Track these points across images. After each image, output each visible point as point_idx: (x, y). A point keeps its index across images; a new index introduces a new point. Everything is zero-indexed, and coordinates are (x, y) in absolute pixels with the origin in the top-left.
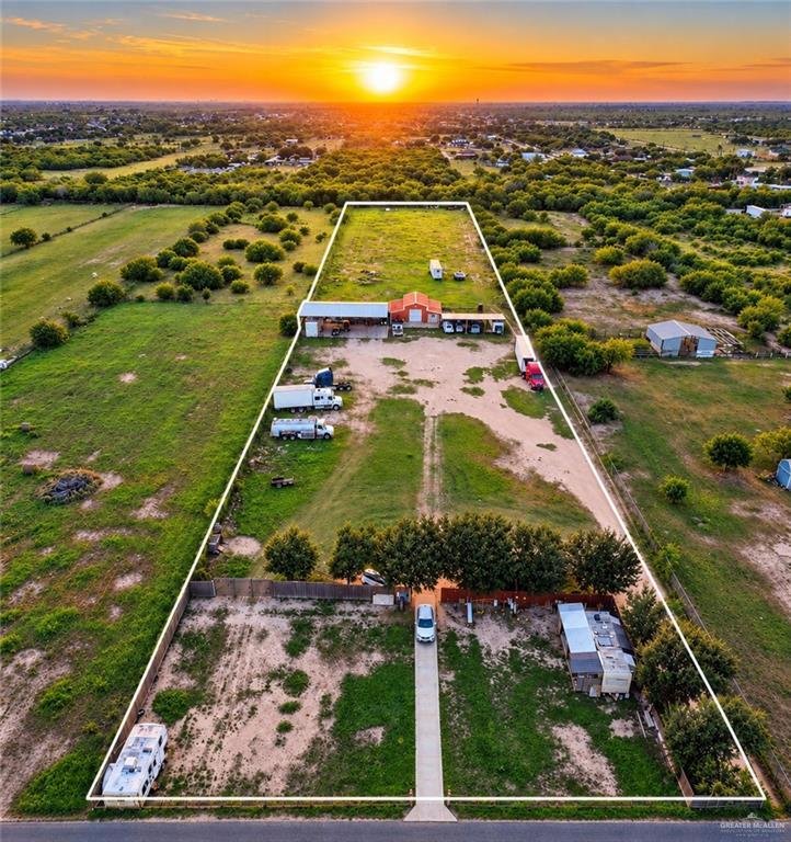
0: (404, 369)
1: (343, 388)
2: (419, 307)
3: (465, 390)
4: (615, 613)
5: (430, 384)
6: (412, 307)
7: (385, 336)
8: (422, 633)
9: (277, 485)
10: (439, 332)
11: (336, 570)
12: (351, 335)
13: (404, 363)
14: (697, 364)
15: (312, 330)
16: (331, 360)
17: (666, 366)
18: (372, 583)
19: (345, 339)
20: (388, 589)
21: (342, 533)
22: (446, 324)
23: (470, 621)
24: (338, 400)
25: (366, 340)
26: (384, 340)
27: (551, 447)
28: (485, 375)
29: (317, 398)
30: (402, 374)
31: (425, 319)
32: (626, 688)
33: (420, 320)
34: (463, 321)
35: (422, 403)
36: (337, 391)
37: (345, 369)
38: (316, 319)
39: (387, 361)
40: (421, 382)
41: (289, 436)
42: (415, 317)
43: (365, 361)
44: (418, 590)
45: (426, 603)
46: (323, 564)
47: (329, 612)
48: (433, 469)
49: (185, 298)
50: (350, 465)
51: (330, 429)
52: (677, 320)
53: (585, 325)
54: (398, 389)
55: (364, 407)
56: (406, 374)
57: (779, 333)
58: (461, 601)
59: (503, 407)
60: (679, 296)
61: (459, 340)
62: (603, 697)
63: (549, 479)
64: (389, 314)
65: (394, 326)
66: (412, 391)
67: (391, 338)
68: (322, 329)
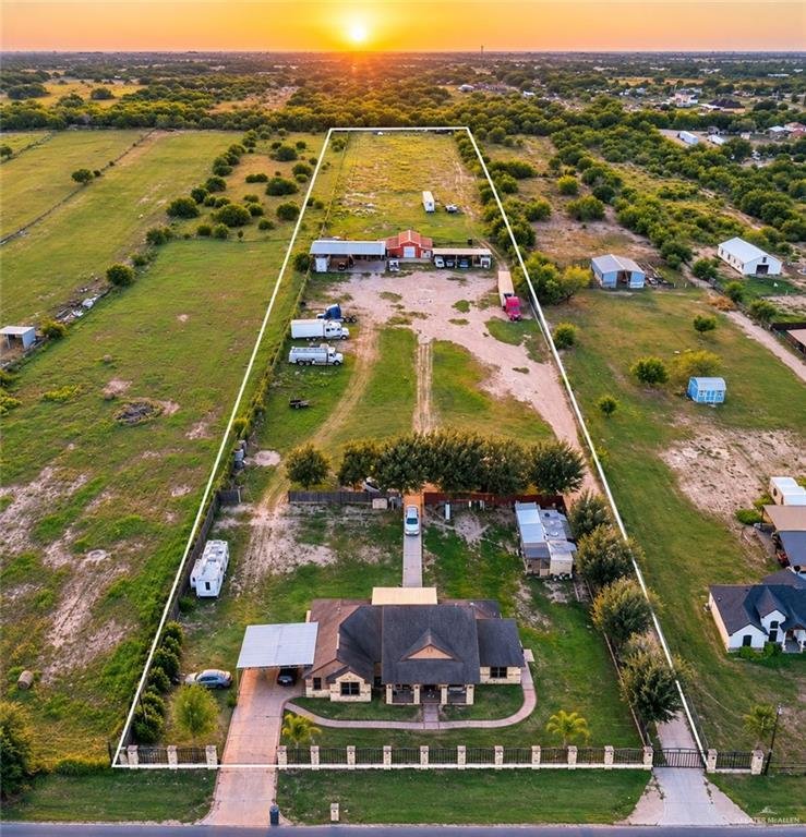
0: (400, 303)
1: (350, 321)
2: (413, 244)
3: (453, 321)
4: (563, 511)
5: (424, 317)
6: (407, 244)
7: (384, 272)
8: (410, 528)
9: (296, 406)
10: (430, 266)
11: (342, 479)
12: (355, 270)
13: (400, 297)
14: (630, 294)
15: (321, 265)
16: (338, 295)
17: (606, 297)
18: (371, 489)
19: (350, 274)
20: (383, 495)
21: (347, 448)
22: (437, 260)
23: (448, 517)
24: (345, 331)
25: (367, 275)
26: (383, 276)
27: (525, 371)
28: (471, 307)
29: (328, 330)
30: (400, 307)
31: (418, 255)
32: (569, 570)
33: (414, 256)
34: (453, 257)
35: (416, 332)
36: (344, 323)
37: (350, 303)
38: (326, 256)
39: (386, 295)
40: (414, 314)
41: (305, 363)
42: (409, 253)
43: (367, 296)
44: (407, 493)
45: (413, 505)
46: (333, 473)
47: (339, 513)
48: (424, 391)
49: (222, 236)
50: (356, 390)
51: (339, 357)
52: (615, 254)
53: (551, 258)
54: (394, 320)
55: (367, 337)
56: (403, 307)
57: (692, 264)
58: (442, 503)
59: (486, 335)
60: (616, 230)
61: (449, 274)
62: (551, 578)
63: (521, 399)
64: (386, 251)
65: (391, 262)
66: (407, 322)
67: (389, 273)
68: (330, 266)
